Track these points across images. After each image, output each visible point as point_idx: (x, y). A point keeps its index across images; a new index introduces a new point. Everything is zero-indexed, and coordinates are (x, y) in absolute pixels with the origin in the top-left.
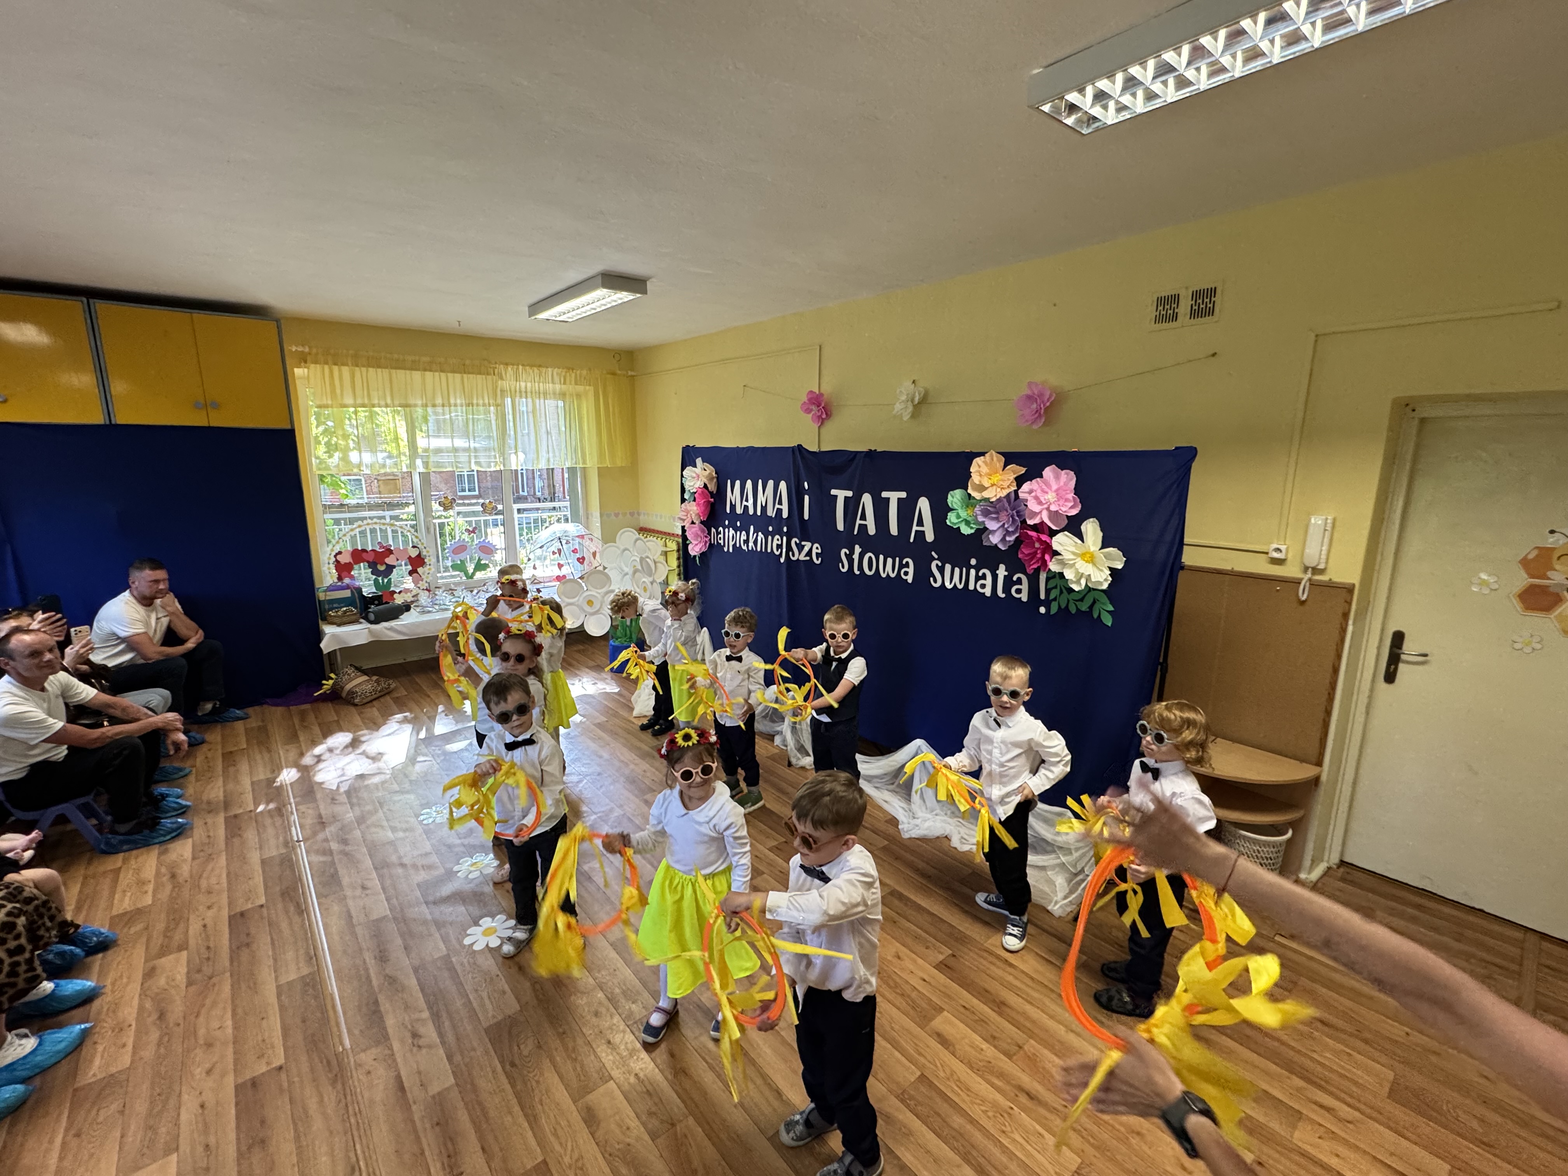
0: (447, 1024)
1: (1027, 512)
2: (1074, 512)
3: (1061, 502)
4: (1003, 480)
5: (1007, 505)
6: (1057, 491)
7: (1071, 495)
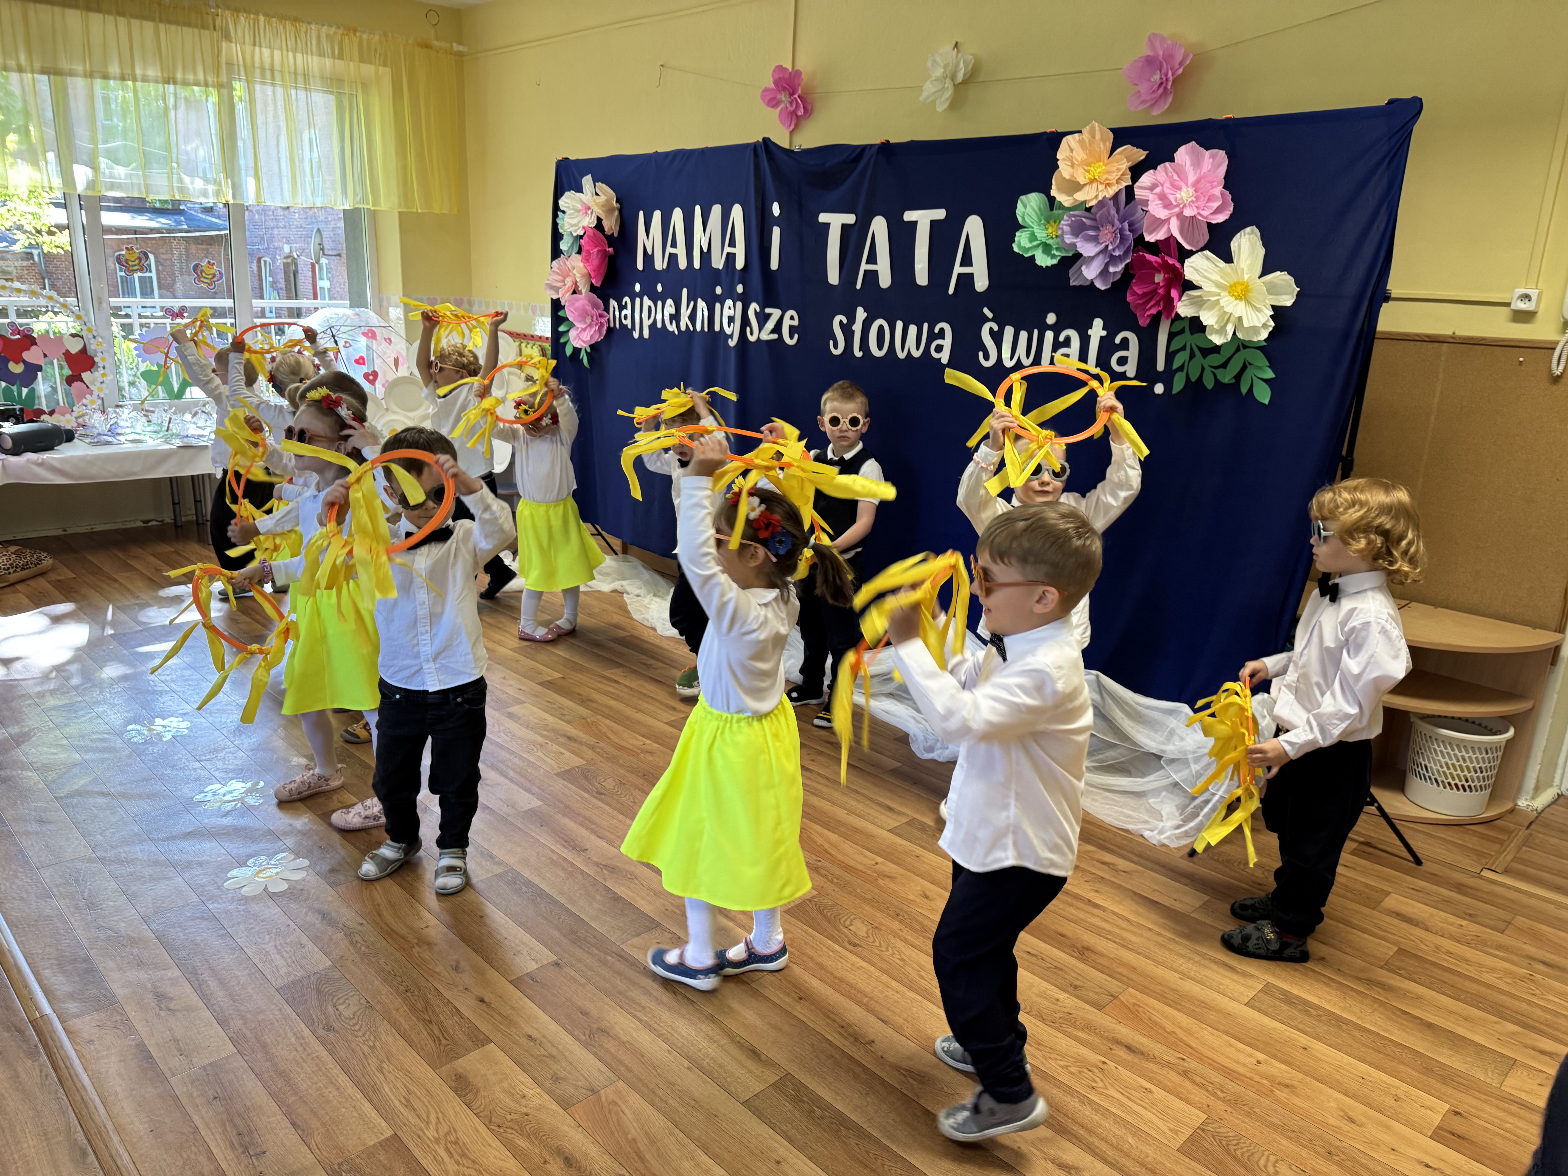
0: (213, 984)
1: (1145, 222)
2: (1220, 218)
3: (1201, 203)
4: (1109, 172)
5: (1113, 211)
6: (1196, 184)
7: (1218, 190)
